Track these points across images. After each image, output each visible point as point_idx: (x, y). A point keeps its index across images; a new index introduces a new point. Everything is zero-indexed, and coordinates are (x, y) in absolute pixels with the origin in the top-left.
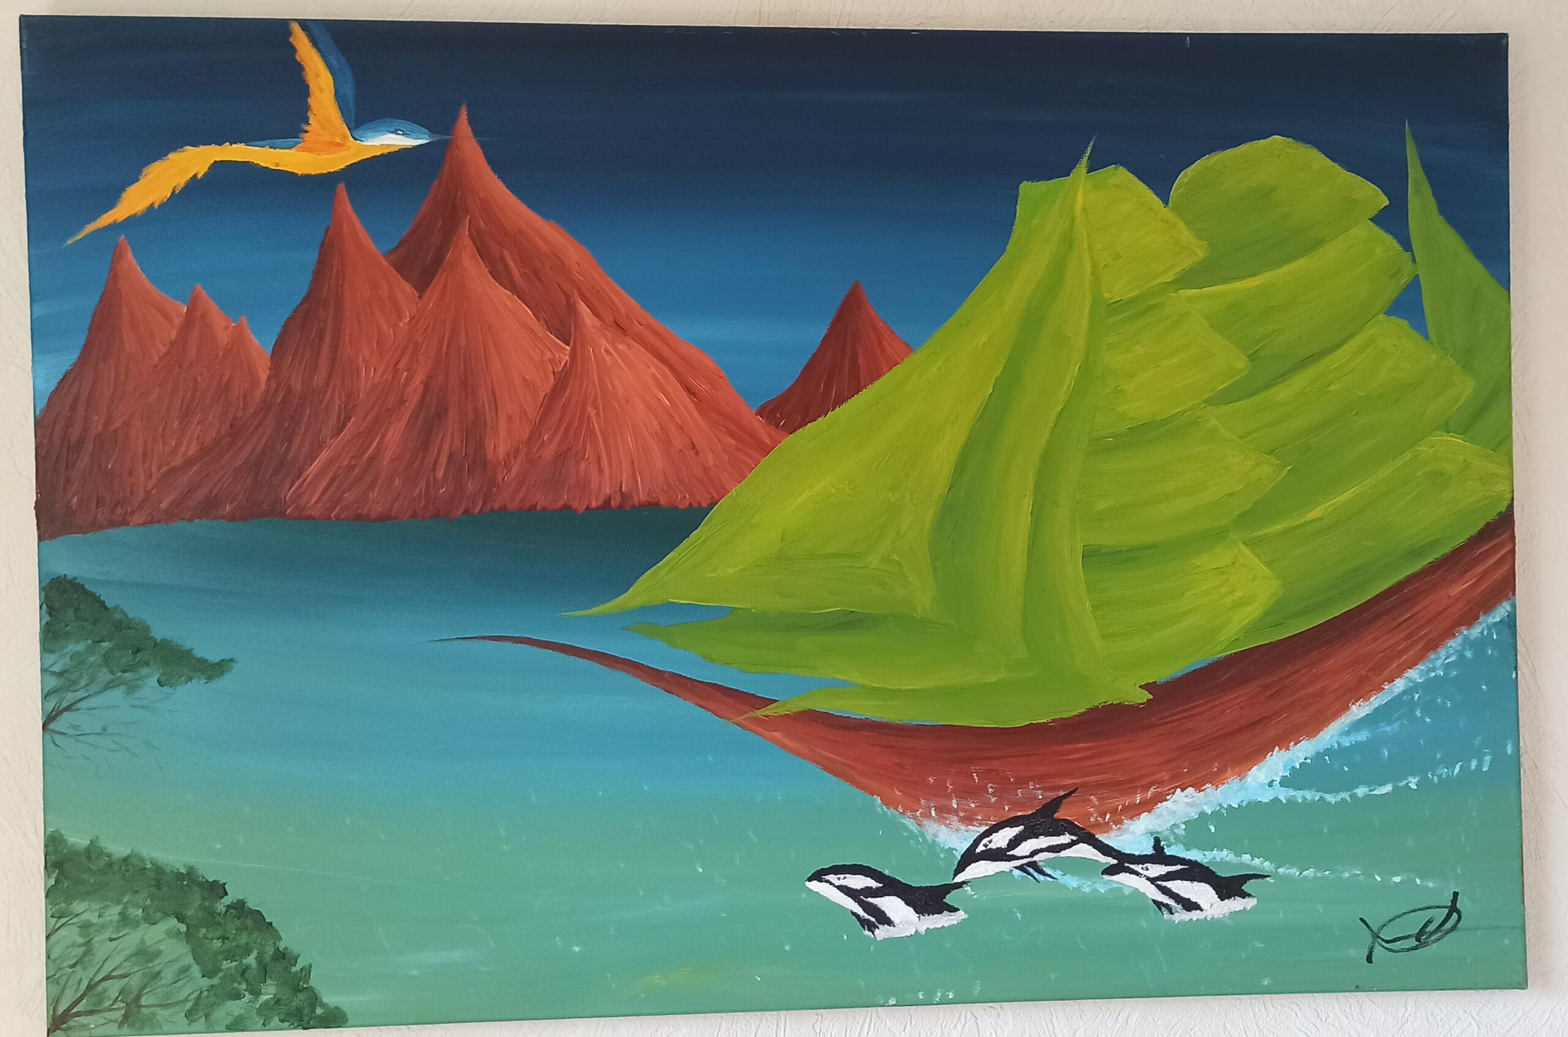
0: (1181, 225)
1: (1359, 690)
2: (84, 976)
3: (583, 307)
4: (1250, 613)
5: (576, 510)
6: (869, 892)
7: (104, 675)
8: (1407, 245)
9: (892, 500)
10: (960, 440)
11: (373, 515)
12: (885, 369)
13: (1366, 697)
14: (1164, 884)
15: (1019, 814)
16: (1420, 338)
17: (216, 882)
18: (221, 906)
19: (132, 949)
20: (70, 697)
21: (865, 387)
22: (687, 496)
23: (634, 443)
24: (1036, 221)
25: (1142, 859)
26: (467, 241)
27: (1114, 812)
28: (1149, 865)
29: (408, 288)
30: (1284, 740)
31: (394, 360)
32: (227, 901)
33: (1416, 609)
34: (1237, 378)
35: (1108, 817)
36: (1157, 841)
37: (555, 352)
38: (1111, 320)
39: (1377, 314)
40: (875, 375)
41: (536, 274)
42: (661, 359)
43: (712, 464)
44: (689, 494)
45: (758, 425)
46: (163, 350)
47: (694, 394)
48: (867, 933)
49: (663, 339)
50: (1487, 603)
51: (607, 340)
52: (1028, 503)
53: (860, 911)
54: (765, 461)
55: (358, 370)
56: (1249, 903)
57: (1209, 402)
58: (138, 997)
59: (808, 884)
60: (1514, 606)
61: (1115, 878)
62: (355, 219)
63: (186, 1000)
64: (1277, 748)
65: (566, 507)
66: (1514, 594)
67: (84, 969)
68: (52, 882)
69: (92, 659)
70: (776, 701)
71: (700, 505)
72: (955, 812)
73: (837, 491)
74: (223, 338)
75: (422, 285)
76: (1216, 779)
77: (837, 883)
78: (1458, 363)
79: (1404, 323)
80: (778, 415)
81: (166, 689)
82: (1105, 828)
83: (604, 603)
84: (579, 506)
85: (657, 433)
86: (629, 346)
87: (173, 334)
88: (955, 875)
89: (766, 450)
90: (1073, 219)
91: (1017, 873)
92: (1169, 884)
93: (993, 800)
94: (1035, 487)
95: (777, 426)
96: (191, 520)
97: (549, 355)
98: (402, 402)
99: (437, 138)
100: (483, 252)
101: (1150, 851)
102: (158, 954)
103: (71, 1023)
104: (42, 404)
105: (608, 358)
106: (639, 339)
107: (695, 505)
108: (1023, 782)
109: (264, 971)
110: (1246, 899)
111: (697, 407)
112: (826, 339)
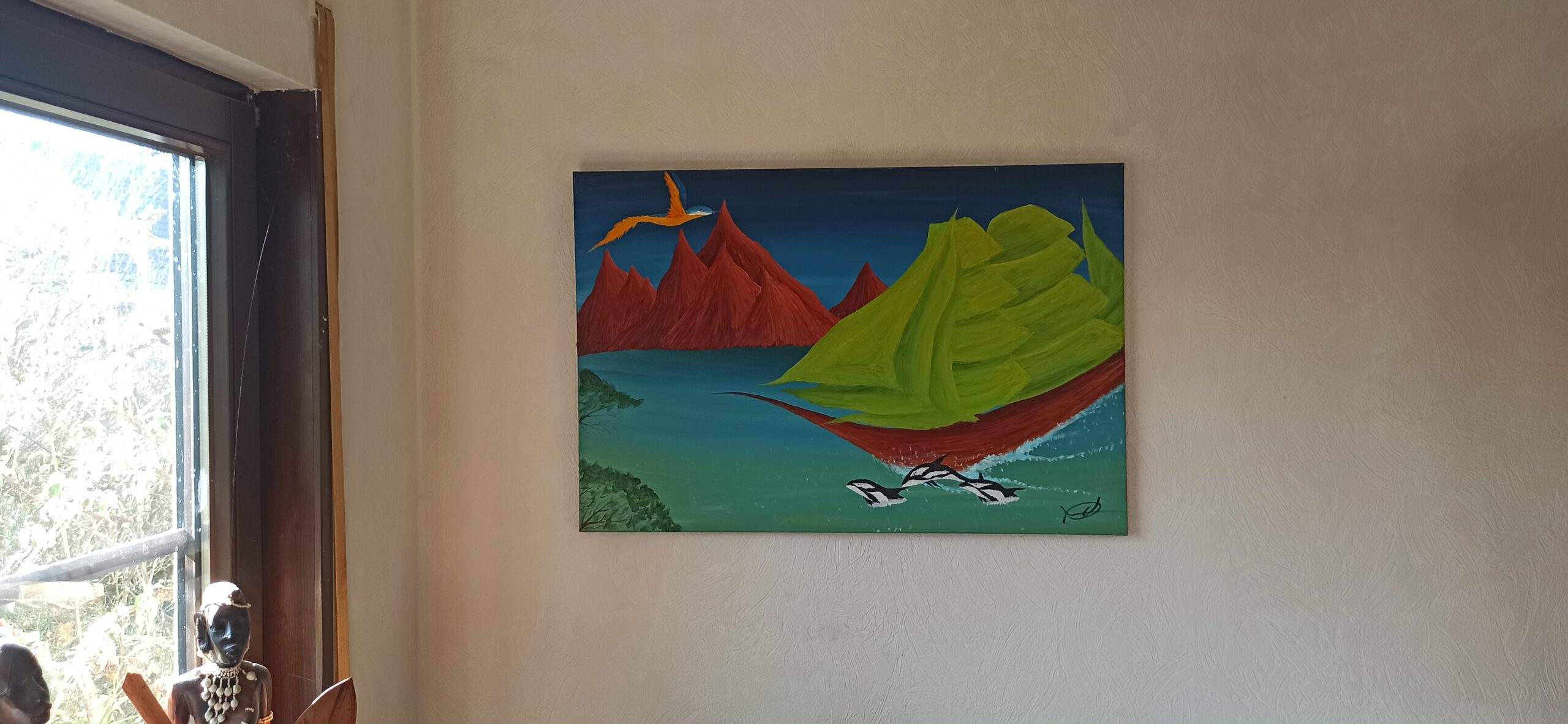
0: (992, 239)
1: (1062, 418)
2: (592, 510)
3: (766, 273)
4: (1018, 388)
5: (763, 347)
6: (870, 490)
7: (600, 404)
8: (1082, 246)
9: (880, 343)
10: (905, 322)
11: (691, 348)
12: (877, 294)
13: (1064, 421)
14: (983, 490)
15: (927, 462)
16: (1087, 282)
17: (637, 478)
18: (638, 487)
19: (608, 501)
20: (588, 411)
21: (870, 301)
23: (784, 322)
24: (935, 238)
25: (974, 481)
26: (726, 249)
27: (964, 463)
28: (977, 483)
29: (704, 266)
30: (1031, 437)
31: (699, 292)
32: (641, 485)
33: (1085, 387)
34: (1013, 297)
35: (961, 465)
36: (980, 474)
37: (756, 289)
38: (964, 276)
39: (1070, 273)
40: (874, 297)
41: (750, 260)
42: (793, 290)
43: (812, 330)
44: (804, 341)
45: (830, 315)
46: (620, 289)
47: (806, 304)
48: (869, 505)
49: (795, 284)
50: (1113, 386)
51: (775, 284)
52: (931, 343)
53: (867, 497)
54: (832, 329)
55: (687, 296)
56: (1016, 499)
57: (1002, 307)
58: (610, 518)
59: (847, 486)
60: (1124, 387)
61: (964, 488)
62: (686, 241)
63: (626, 520)
64: (1028, 440)
65: (760, 346)
66: (1124, 382)
67: (592, 507)
68: (582, 476)
69: (595, 398)
70: (835, 418)
72: (903, 461)
73: (859, 340)
74: (641, 284)
75: (709, 265)
76: (1004, 451)
77: (858, 486)
78: (1102, 292)
79: (1081, 277)
80: (837, 312)
81: (621, 409)
82: (961, 469)
83: (773, 381)
84: (765, 345)
85: (793, 319)
86: (783, 286)
87: (624, 283)
88: (902, 485)
89: (833, 325)
90: (950, 238)
91: (926, 484)
92: (985, 491)
93: (917, 457)
94: (935, 339)
95: (836, 316)
96: (629, 349)
97: (754, 290)
98: (702, 307)
100: (731, 253)
101: (978, 478)
102: (617, 503)
103: (588, 526)
104: (580, 308)
105: (775, 291)
106: (786, 284)
107: (806, 345)
108: (928, 451)
109: (653, 510)
110: (1015, 498)
111: (807, 309)
112: (855, 283)
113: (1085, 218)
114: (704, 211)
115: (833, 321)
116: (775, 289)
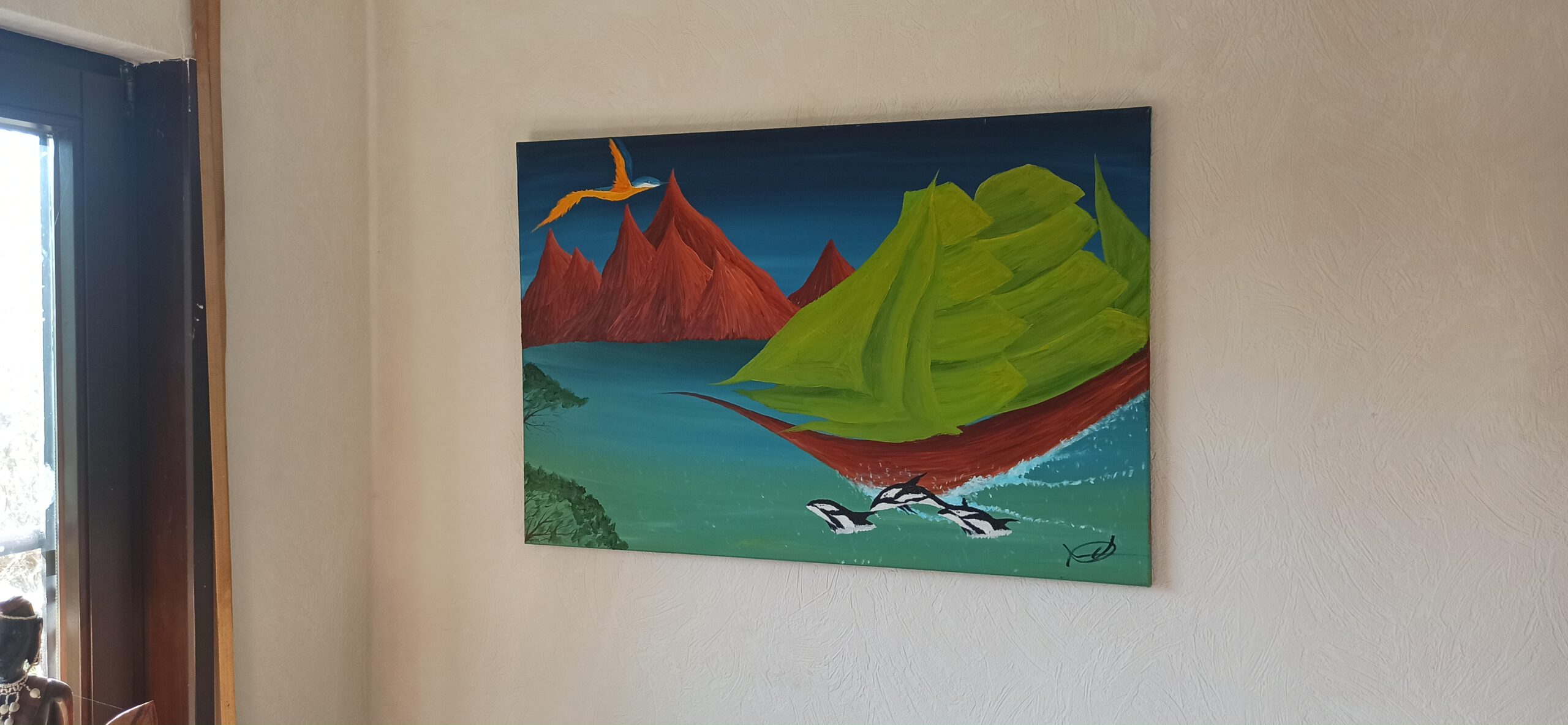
0: (980, 209)
1: (1066, 434)
2: (537, 520)
3: (718, 253)
4: (1012, 394)
6: (833, 512)
7: (544, 402)
8: (1094, 215)
9: (846, 338)
10: (877, 311)
11: (638, 341)
12: (843, 278)
13: (1069, 437)
14: (967, 520)
15: (900, 482)
16: (1100, 262)
17: (582, 487)
18: (583, 497)
19: (553, 511)
20: (533, 410)
21: (834, 287)
22: (759, 335)
23: (738, 311)
24: (911, 209)
25: (957, 508)
26: (674, 226)
27: (944, 485)
28: (960, 511)
29: (651, 246)
30: (1027, 456)
31: (647, 276)
32: (586, 495)
33: (1095, 395)
34: (1007, 281)
35: (941, 487)
36: (964, 500)
37: (707, 272)
38: (945, 255)
39: (1078, 249)
40: (839, 281)
41: (700, 239)
42: (749, 275)
43: (769, 321)
45: (788, 303)
46: (564, 273)
47: (762, 290)
48: (832, 530)
49: (749, 266)
50: (1133, 394)
51: (727, 267)
52: (906, 340)
53: (829, 521)
54: (792, 319)
55: (633, 280)
56: (1009, 532)
57: (992, 293)
58: (555, 530)
59: (808, 507)
60: (1148, 396)
61: (944, 515)
62: (632, 218)
63: (571, 533)
64: (1023, 460)
66: (1148, 389)
67: (537, 517)
68: (526, 482)
69: (540, 396)
70: (794, 425)
71: (764, 339)
72: (872, 480)
73: (821, 333)
74: (585, 268)
75: (656, 246)
76: (993, 473)
77: (820, 507)
78: (1120, 273)
79: (1092, 254)
80: (797, 299)
81: (565, 409)
82: (940, 492)
83: (726, 380)
84: (716, 339)
85: (747, 307)
86: (736, 270)
87: (568, 267)
88: (871, 508)
89: (792, 315)
90: (929, 208)
91: (899, 509)
92: (969, 520)
93: (888, 475)
94: (910, 333)
95: (796, 304)
96: (574, 342)
97: (705, 274)
98: (649, 294)
99: (662, 183)
100: (680, 231)
101: (961, 504)
102: (562, 513)
103: (533, 538)
104: (524, 295)
105: (728, 275)
106: (740, 267)
107: (762, 338)
108: (902, 468)
109: (599, 524)
110: (1007, 531)
111: (763, 295)
112: (818, 265)
113: (1099, 179)
114: (651, 183)
115: (792, 311)
116: (727, 272)
